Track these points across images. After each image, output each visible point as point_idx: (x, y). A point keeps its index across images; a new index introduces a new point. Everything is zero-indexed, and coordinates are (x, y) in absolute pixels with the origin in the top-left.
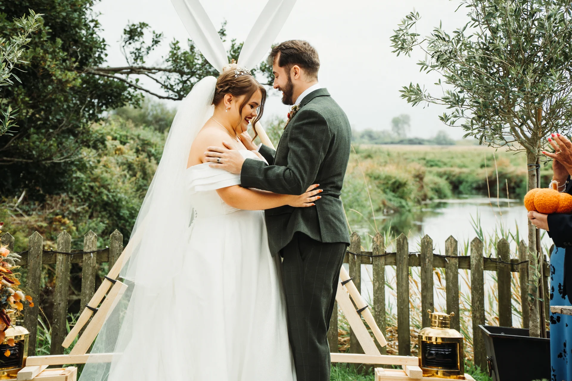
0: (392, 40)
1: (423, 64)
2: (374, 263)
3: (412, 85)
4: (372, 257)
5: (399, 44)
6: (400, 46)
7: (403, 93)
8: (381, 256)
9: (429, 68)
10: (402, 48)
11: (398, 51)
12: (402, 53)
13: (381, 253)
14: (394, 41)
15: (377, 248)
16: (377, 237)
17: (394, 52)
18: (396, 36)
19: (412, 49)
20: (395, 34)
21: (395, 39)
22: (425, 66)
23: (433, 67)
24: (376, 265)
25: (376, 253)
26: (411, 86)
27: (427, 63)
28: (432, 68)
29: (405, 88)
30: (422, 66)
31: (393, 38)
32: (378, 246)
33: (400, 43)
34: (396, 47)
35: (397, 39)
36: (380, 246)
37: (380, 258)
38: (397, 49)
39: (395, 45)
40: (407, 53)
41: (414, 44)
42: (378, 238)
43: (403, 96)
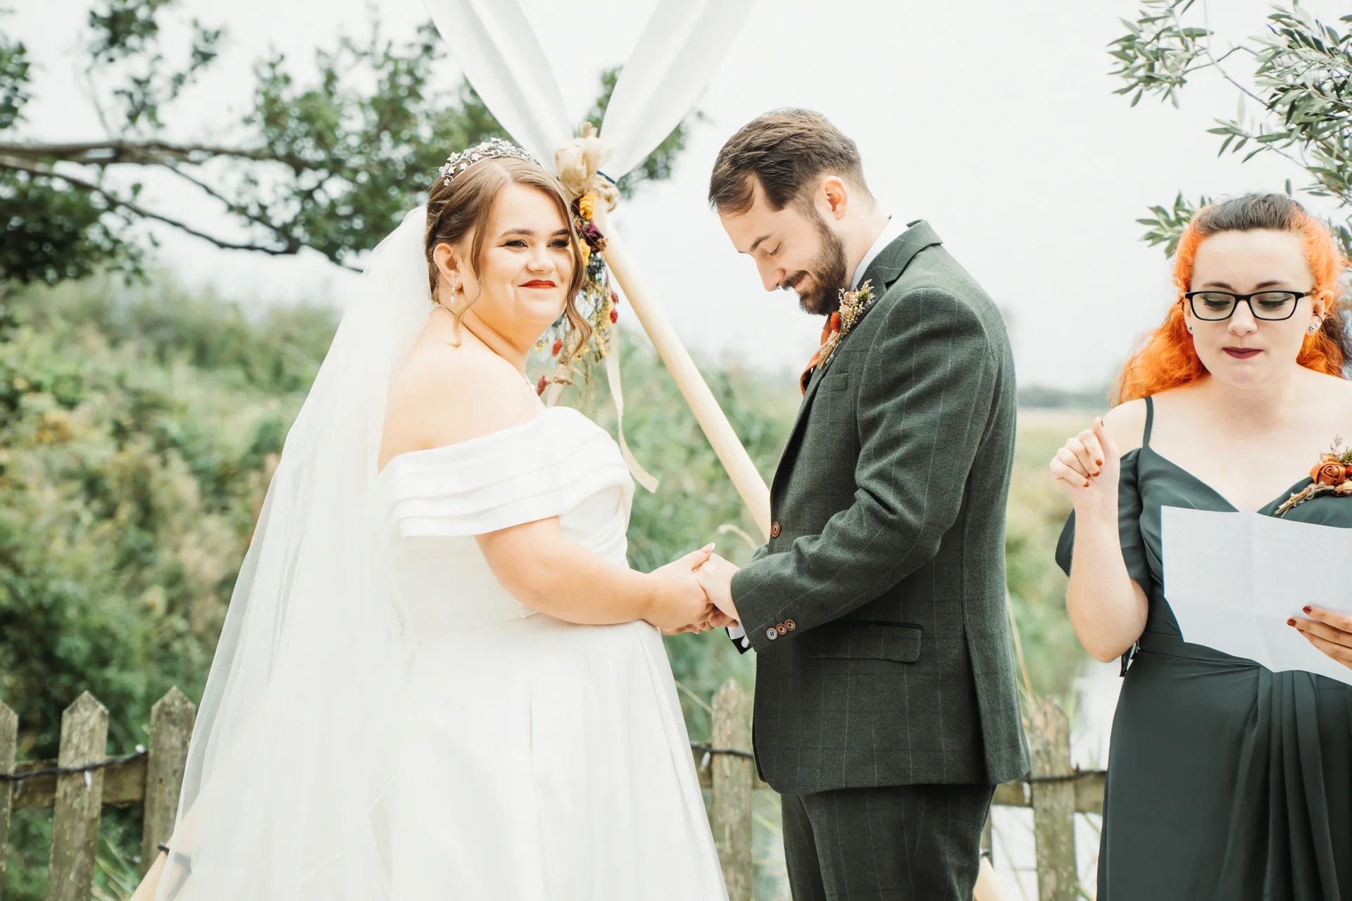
0: (1114, 53)
1: (1229, 131)
2: (1036, 804)
3: (1184, 199)
4: (1030, 782)
5: (1139, 68)
6: (1142, 73)
7: (1152, 228)
8: (1062, 780)
9: (1252, 145)
10: (1150, 80)
11: (1135, 91)
12: (1152, 95)
13: (1061, 771)
14: (1121, 55)
15: (1048, 753)
16: (1045, 714)
17: (1123, 91)
18: (1130, 39)
19: (1182, 82)
20: (1128, 32)
21: (1124, 48)
22: (1237, 139)
23: (1266, 139)
24: (1045, 810)
25: (1043, 768)
26: (1178, 203)
27: (1245, 128)
28: (1263, 145)
29: (1158, 210)
30: (1228, 136)
31: (1117, 48)
32: (1048, 744)
33: (1141, 60)
34: (1126, 77)
35: (1131, 47)
36: (1057, 745)
37: (1059, 786)
38: (1133, 81)
39: (1126, 68)
40: (1169, 97)
41: (1190, 66)
42: (1049, 716)
43: (1152, 237)
